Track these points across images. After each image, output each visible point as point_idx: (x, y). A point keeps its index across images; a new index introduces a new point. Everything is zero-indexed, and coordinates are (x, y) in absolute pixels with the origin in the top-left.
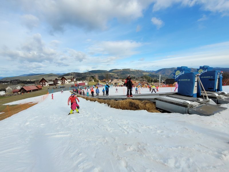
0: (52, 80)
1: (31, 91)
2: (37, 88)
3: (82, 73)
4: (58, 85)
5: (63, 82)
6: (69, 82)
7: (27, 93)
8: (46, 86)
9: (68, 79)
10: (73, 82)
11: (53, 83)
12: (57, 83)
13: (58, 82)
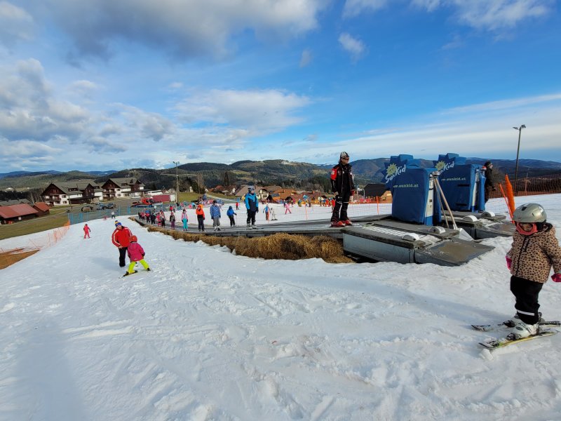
0: (77, 189)
1: (17, 218)
2: (34, 211)
3: (162, 171)
4: (96, 201)
5: (108, 195)
6: (127, 194)
7: (7, 223)
8: (62, 203)
9: (123, 184)
10: (136, 194)
11: (80, 196)
12: (94, 197)
13: (96, 194)
